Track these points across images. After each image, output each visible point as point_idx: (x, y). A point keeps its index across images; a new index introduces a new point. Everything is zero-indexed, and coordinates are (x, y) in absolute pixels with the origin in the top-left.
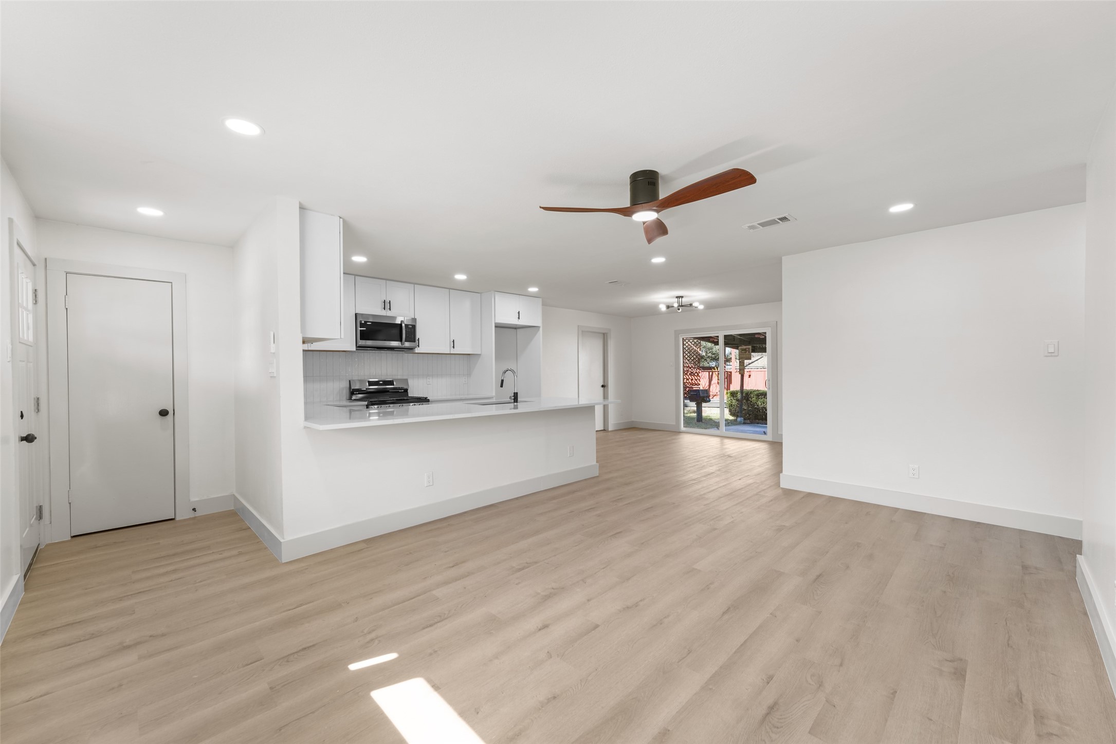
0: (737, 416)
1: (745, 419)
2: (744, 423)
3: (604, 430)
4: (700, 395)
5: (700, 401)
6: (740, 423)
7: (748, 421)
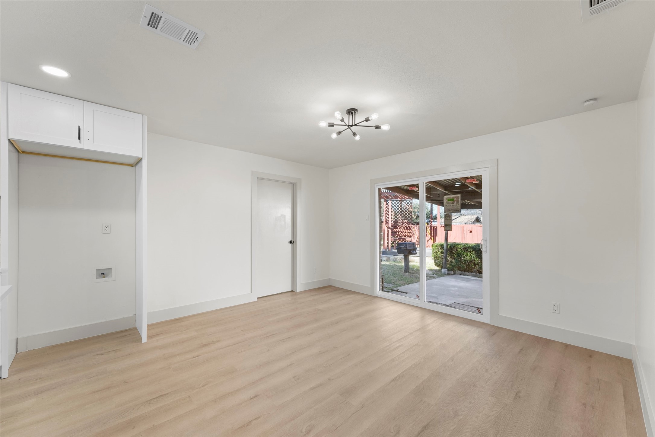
0: (442, 267)
1: (449, 270)
2: (448, 274)
3: (292, 291)
4: (407, 248)
5: (407, 254)
6: (444, 275)
7: (452, 272)
